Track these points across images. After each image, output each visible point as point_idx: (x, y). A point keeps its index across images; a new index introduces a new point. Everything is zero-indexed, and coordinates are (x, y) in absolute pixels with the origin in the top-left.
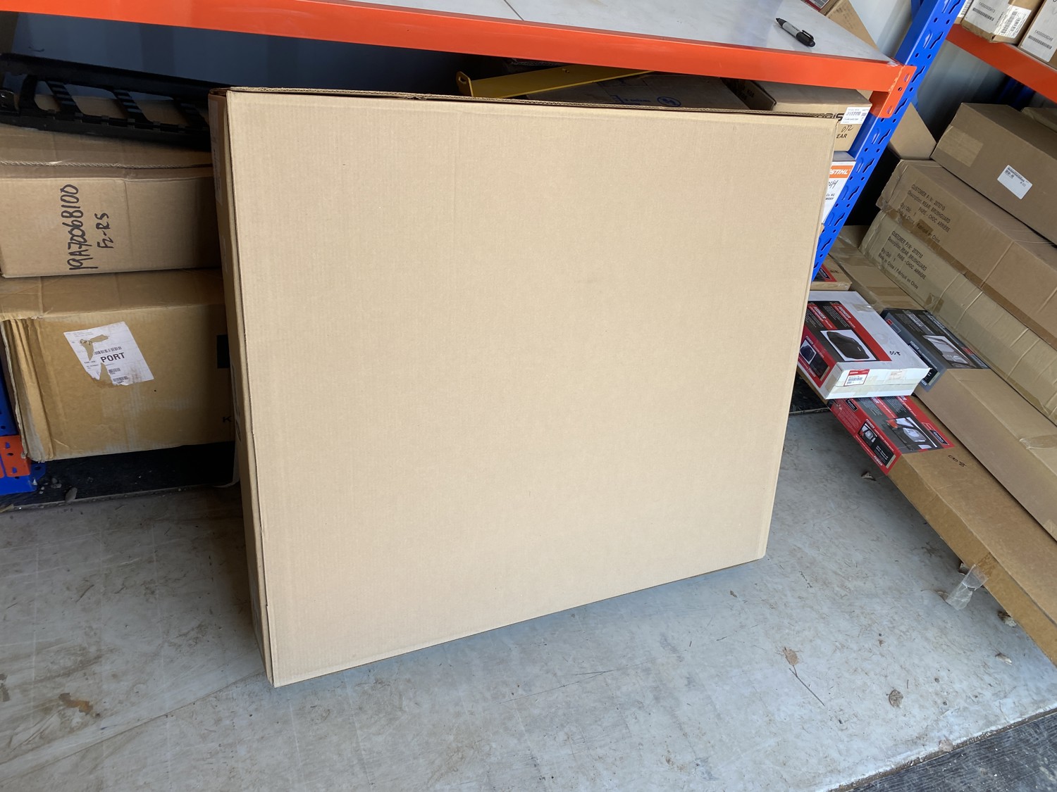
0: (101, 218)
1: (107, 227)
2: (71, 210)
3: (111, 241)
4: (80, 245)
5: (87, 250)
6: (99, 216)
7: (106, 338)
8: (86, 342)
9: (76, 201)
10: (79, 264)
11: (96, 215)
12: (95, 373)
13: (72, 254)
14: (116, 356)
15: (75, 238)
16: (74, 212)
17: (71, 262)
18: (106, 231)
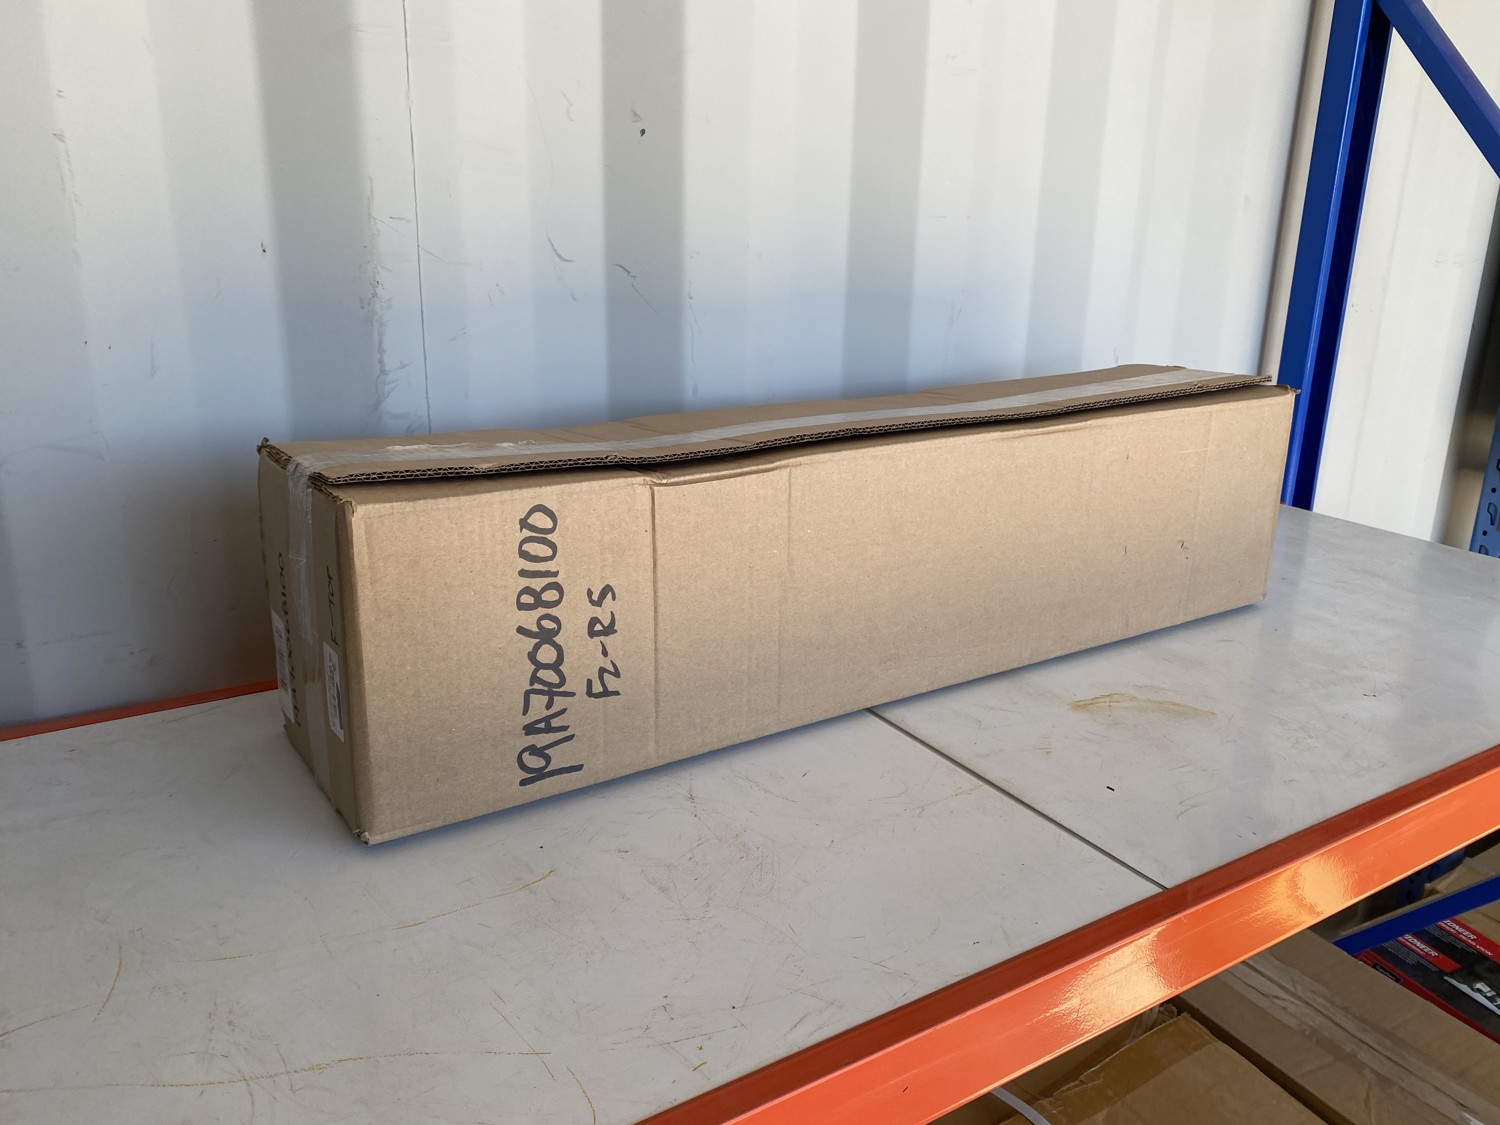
0: (598, 603)
1: (609, 630)
2: (537, 584)
3: (617, 674)
4: (551, 691)
5: (563, 711)
6: (595, 597)
9: (549, 552)
10: (542, 763)
11: (590, 593)
13: (530, 729)
15: (542, 674)
16: (544, 589)
17: (526, 756)
18: (608, 640)
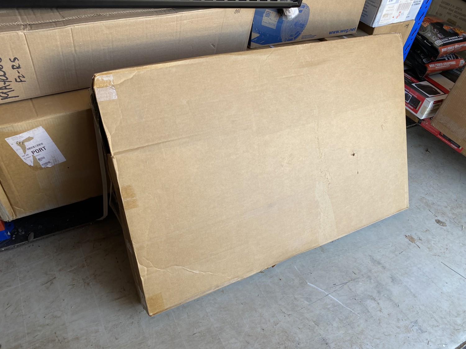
0: (14, 61)
1: (19, 67)
3: (24, 77)
4: (4, 81)
5: (9, 85)
6: (12, 60)
7: (32, 138)
8: (20, 143)
10: (7, 96)
11: (10, 59)
12: (30, 162)
14: (40, 150)
17: (1, 94)
18: (19, 70)
